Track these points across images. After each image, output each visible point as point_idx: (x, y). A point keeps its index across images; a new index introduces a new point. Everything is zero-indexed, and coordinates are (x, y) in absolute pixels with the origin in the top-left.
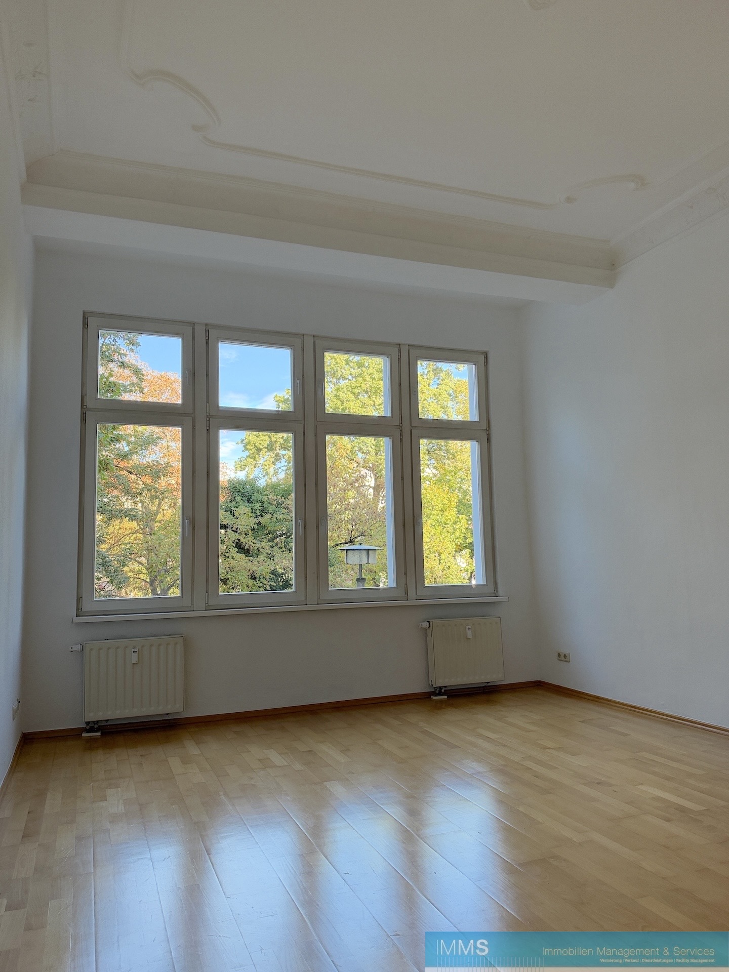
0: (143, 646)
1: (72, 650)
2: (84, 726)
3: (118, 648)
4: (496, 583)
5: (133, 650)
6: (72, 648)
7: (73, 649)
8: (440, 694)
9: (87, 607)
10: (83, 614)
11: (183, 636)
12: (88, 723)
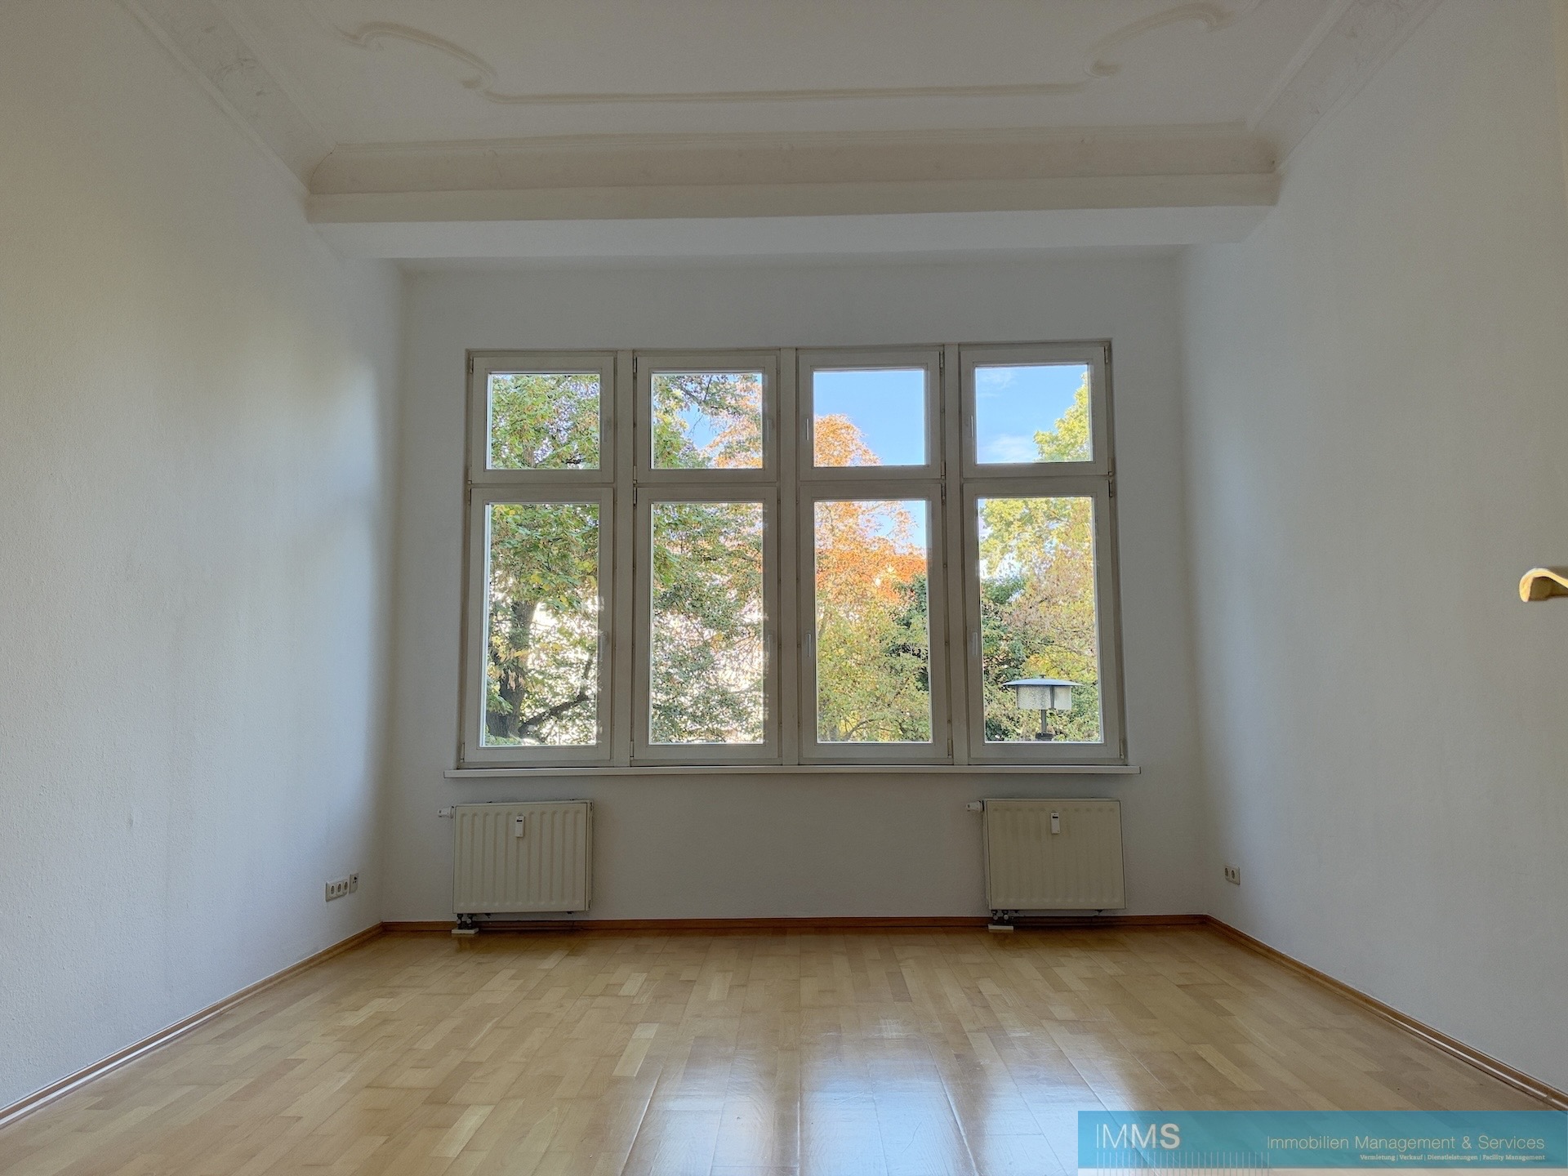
0: (532, 813)
1: (440, 814)
2: (455, 919)
3: (498, 814)
4: (1124, 742)
5: (517, 818)
6: (440, 812)
7: (442, 813)
8: (1001, 922)
9: (470, 756)
10: (467, 767)
11: (588, 801)
12: (460, 916)
